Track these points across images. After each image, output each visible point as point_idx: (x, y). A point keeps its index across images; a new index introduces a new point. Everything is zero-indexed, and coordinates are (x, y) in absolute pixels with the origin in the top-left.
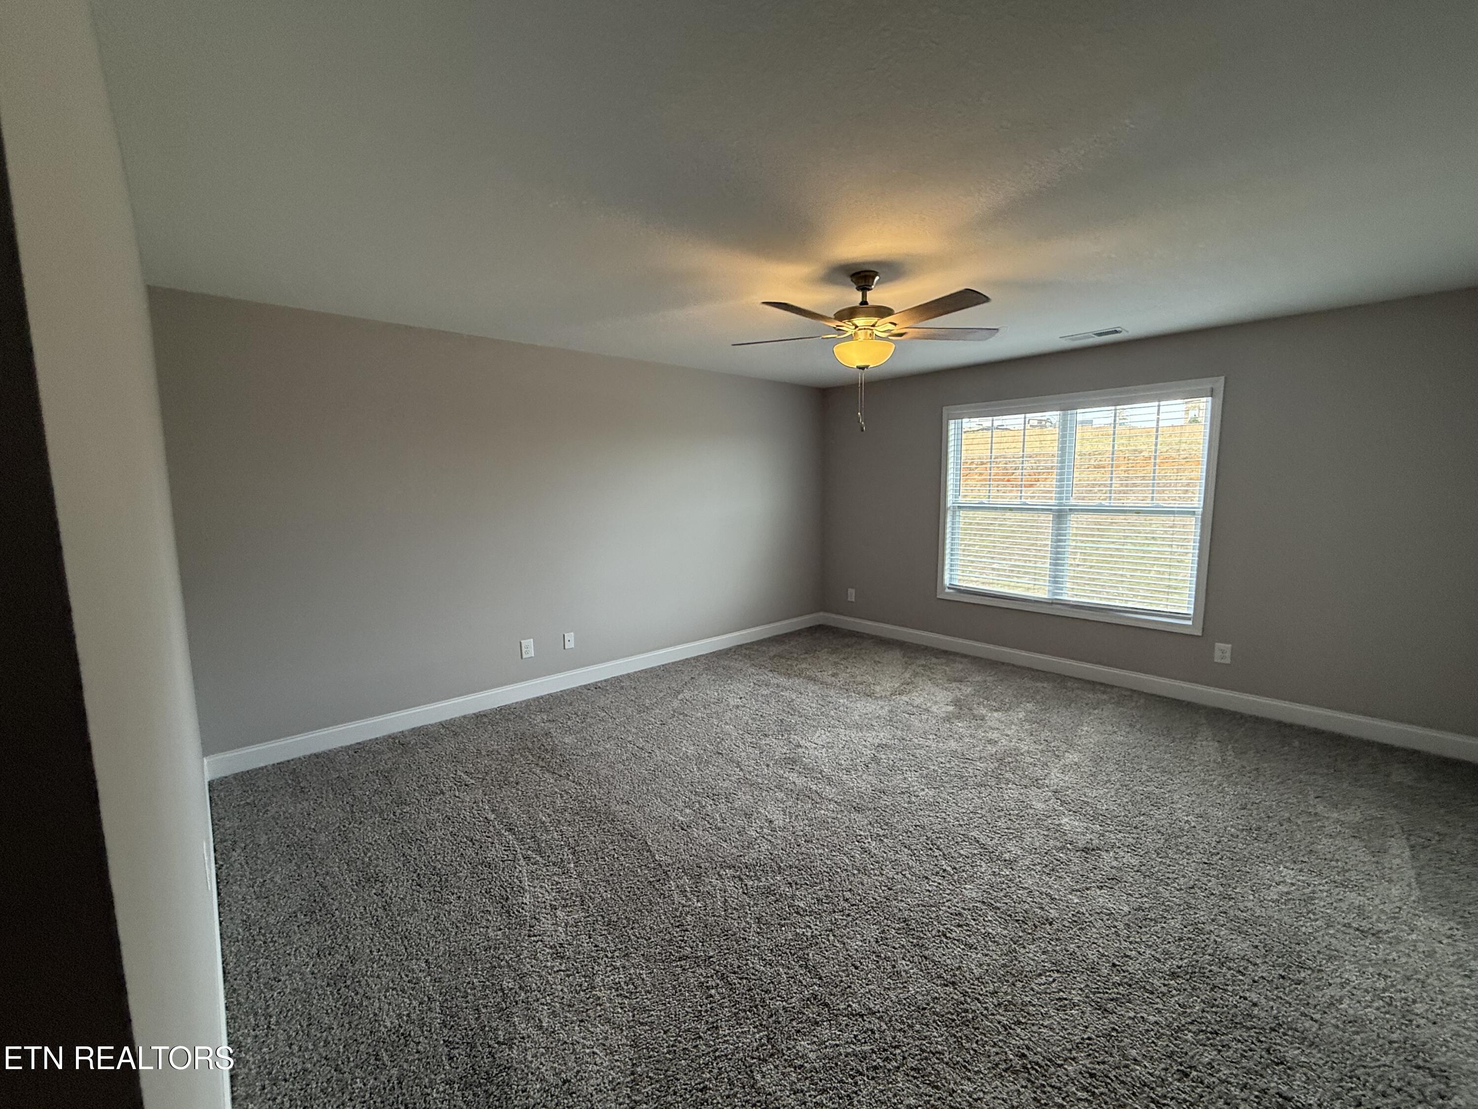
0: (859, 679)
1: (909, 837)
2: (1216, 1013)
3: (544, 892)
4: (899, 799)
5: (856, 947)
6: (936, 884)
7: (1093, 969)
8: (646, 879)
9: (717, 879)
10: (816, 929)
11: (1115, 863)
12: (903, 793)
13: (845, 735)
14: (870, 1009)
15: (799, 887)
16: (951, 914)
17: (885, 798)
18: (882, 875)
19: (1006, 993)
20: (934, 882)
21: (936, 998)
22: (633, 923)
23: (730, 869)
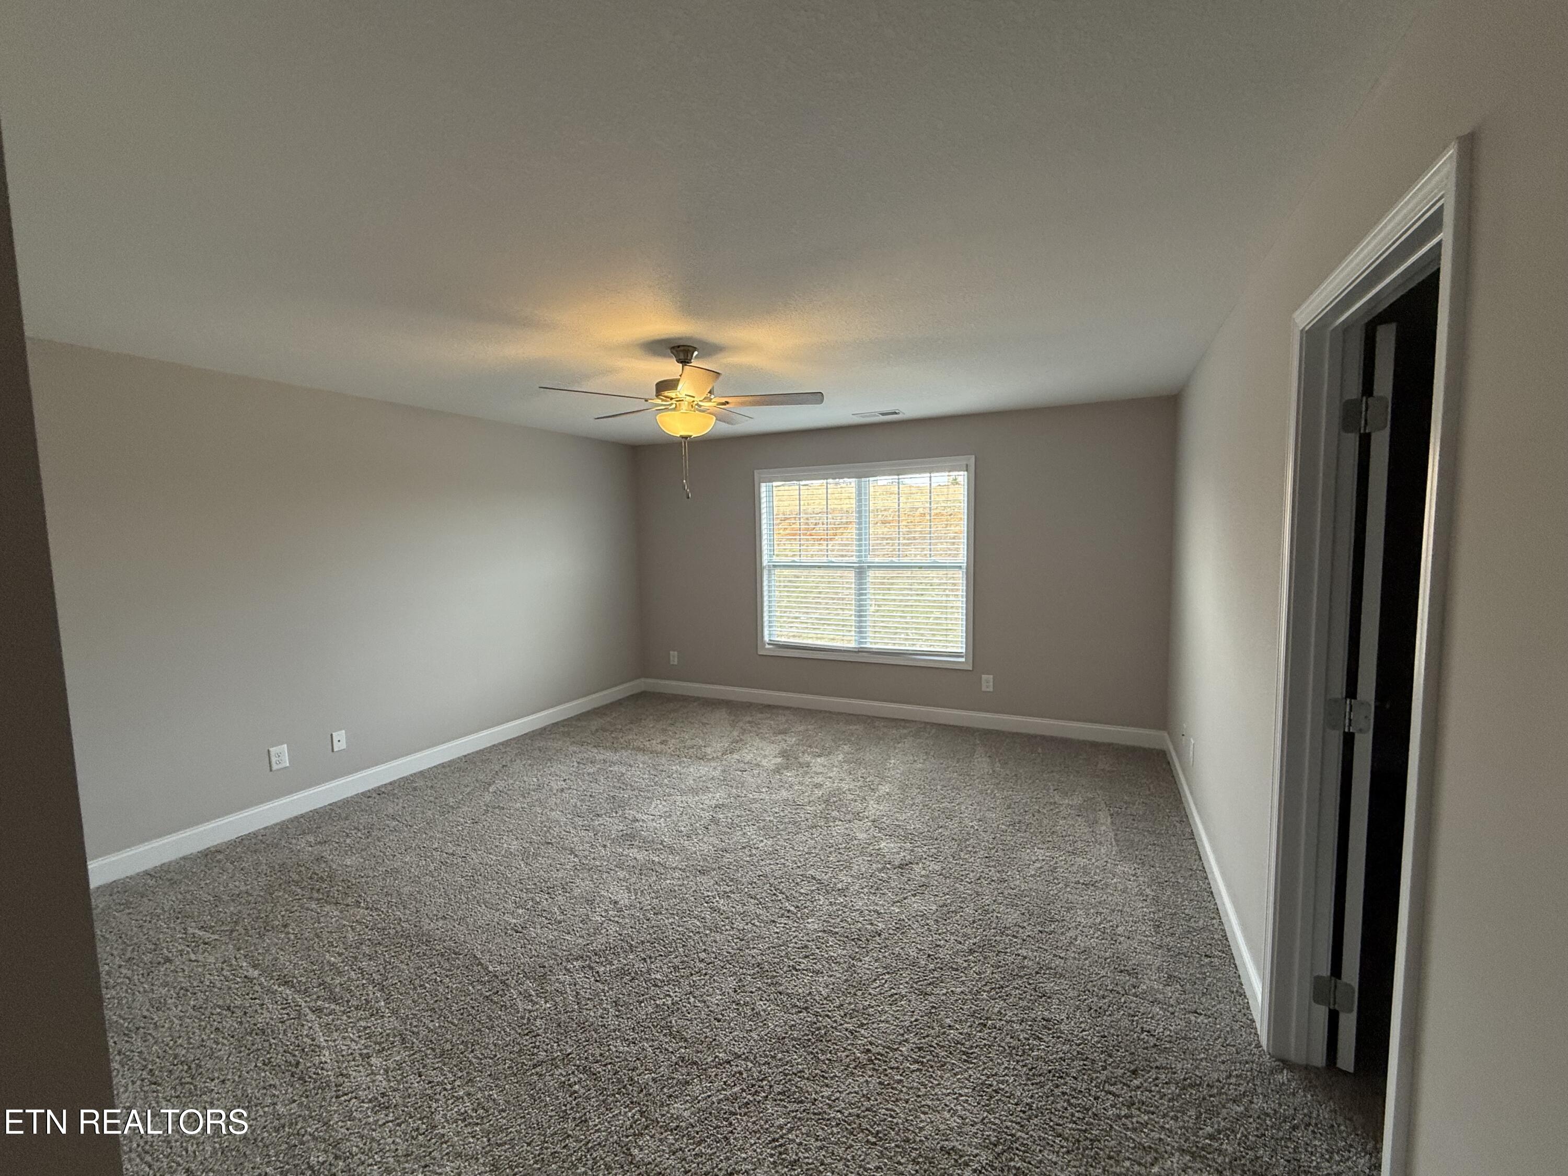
0: (689, 743)
1: (754, 888)
2: (1001, 972)
3: (349, 1043)
4: (741, 854)
5: (716, 1002)
6: (783, 925)
7: (914, 964)
8: (481, 994)
9: (564, 975)
10: (676, 996)
11: (923, 873)
12: (744, 848)
13: (682, 802)
14: (736, 1054)
15: (653, 960)
16: (799, 948)
17: (728, 855)
18: (733, 928)
19: (850, 1004)
20: (781, 923)
21: (793, 1025)
22: (473, 1045)
23: (578, 960)
